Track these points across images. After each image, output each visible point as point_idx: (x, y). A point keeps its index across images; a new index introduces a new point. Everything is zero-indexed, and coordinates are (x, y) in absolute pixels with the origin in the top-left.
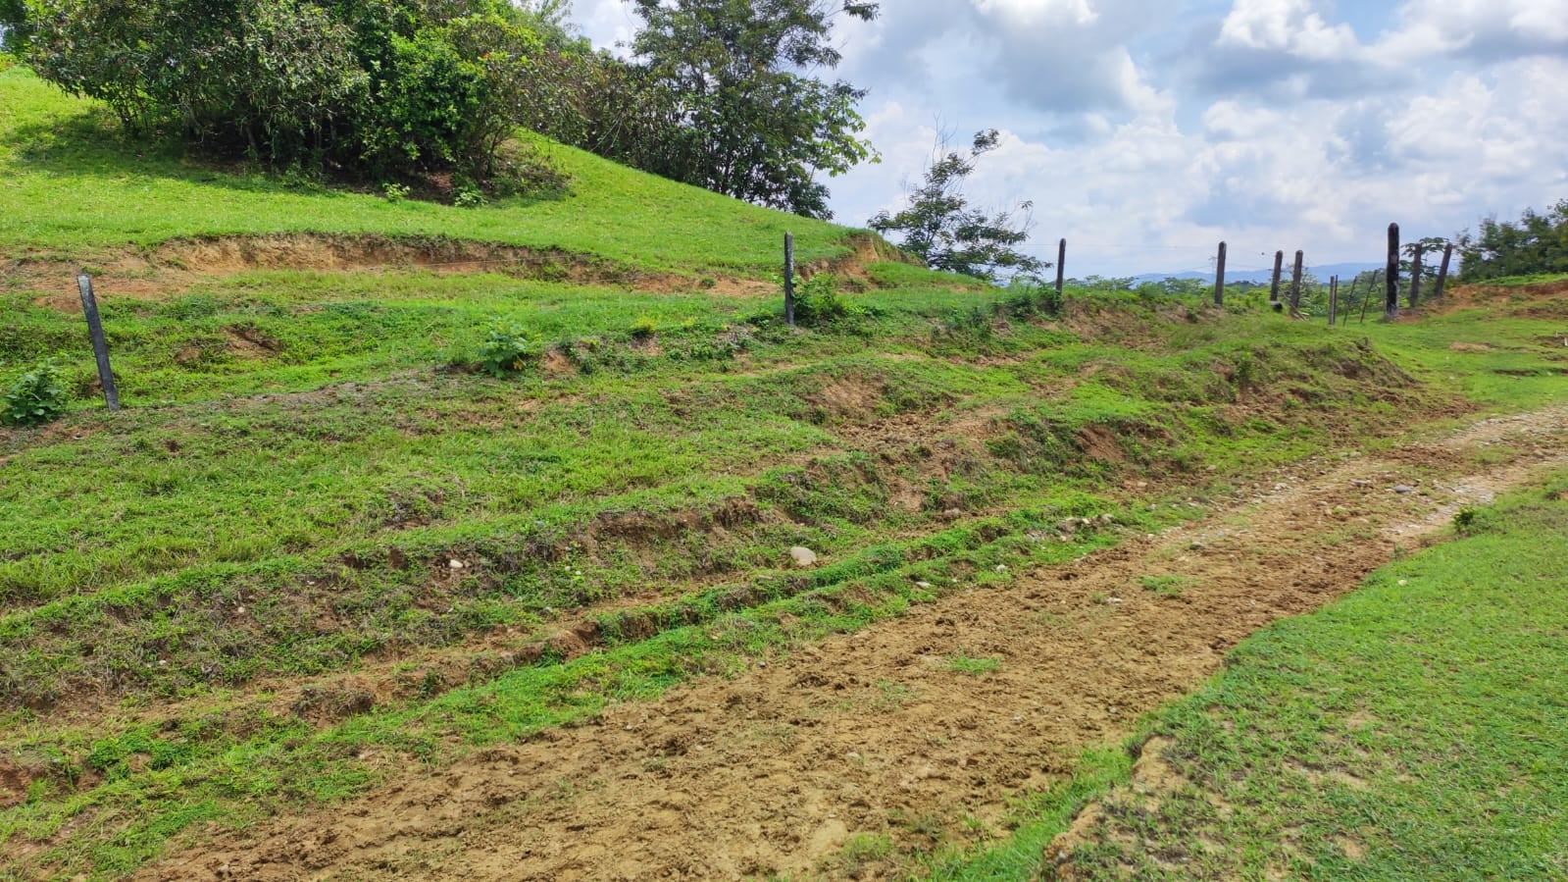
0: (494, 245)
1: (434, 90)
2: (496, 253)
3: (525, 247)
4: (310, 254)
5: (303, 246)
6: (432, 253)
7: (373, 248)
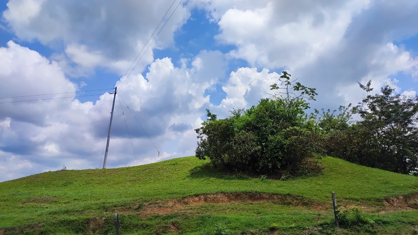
0: (271, 194)
1: (276, 149)
2: (271, 196)
3: (280, 194)
4: (221, 199)
5: (219, 196)
6: (253, 197)
7: (237, 196)
